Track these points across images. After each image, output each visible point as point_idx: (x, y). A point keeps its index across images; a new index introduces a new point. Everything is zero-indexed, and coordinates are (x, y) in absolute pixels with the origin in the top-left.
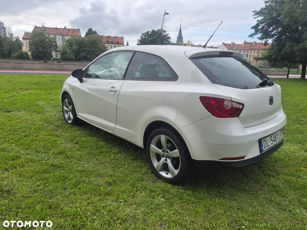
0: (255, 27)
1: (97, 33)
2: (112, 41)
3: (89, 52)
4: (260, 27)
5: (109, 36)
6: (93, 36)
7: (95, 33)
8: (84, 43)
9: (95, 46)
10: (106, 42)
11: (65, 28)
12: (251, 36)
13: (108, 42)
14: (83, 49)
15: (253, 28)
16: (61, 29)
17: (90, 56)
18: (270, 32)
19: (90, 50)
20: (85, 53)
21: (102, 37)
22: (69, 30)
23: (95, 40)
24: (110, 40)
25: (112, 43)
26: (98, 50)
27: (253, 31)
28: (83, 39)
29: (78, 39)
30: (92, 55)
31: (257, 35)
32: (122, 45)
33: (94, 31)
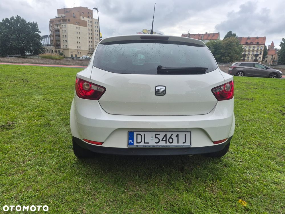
1: (236, 36)
2: (252, 42)
3: (223, 54)
5: (249, 37)
6: (230, 39)
7: (235, 35)
8: (220, 46)
9: (230, 48)
10: (244, 43)
11: (206, 33)
13: (247, 44)
14: (218, 52)
16: (203, 34)
17: (224, 58)
19: (225, 53)
20: (219, 55)
21: (241, 38)
22: (209, 34)
23: (231, 43)
24: (249, 41)
25: (251, 44)
26: (234, 52)
28: (220, 43)
29: (216, 42)
30: (226, 57)
32: (262, 46)
33: (233, 34)
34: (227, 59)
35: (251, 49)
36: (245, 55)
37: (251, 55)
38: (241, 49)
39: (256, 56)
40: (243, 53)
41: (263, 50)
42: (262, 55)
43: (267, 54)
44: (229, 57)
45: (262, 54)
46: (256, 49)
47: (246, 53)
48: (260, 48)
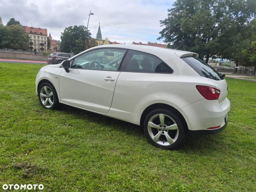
0: (162, 33)
1: (20, 24)
2: (36, 32)
3: (11, 40)
4: (165, 33)
5: (32, 27)
6: (16, 26)
7: (18, 23)
8: (6, 32)
9: (18, 35)
10: (29, 32)
12: (159, 39)
13: (31, 33)
14: (5, 38)
15: (160, 33)
17: (13, 45)
18: (171, 37)
19: (13, 39)
20: (7, 41)
21: (25, 27)
23: (18, 30)
24: (33, 31)
25: (35, 33)
26: (22, 39)
27: (160, 35)
28: (5, 28)
30: (15, 43)
31: (163, 38)
32: (46, 37)
33: (17, 22)
34: (17, 46)
35: (37, 38)
36: (31, 43)
37: (37, 44)
38: (28, 38)
39: (42, 45)
40: (30, 41)
41: (46, 40)
42: (47, 45)
43: (50, 44)
44: (18, 44)
45: (47, 43)
46: (40, 39)
47: (32, 42)
48: (44, 38)
